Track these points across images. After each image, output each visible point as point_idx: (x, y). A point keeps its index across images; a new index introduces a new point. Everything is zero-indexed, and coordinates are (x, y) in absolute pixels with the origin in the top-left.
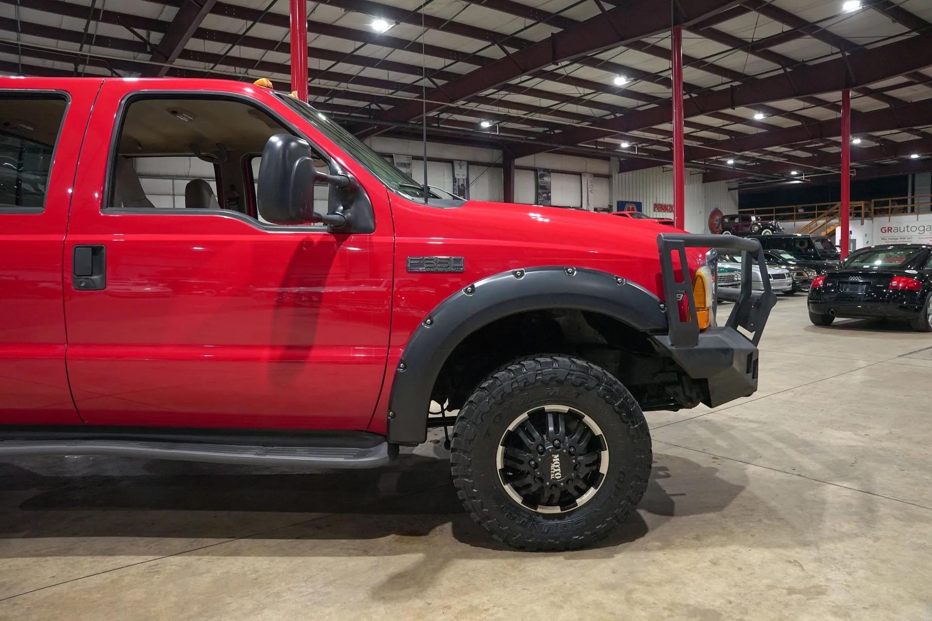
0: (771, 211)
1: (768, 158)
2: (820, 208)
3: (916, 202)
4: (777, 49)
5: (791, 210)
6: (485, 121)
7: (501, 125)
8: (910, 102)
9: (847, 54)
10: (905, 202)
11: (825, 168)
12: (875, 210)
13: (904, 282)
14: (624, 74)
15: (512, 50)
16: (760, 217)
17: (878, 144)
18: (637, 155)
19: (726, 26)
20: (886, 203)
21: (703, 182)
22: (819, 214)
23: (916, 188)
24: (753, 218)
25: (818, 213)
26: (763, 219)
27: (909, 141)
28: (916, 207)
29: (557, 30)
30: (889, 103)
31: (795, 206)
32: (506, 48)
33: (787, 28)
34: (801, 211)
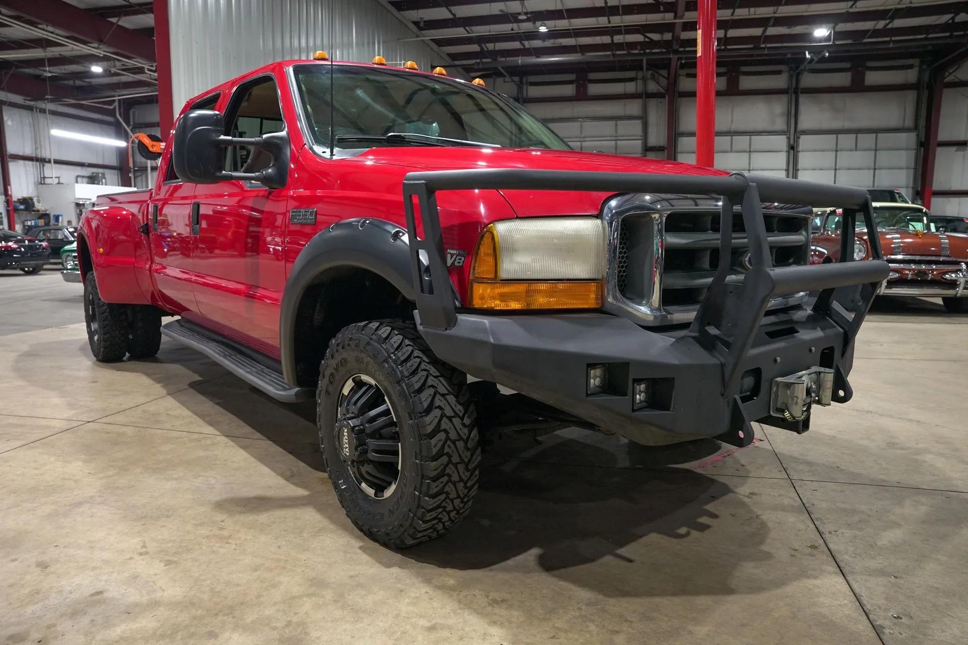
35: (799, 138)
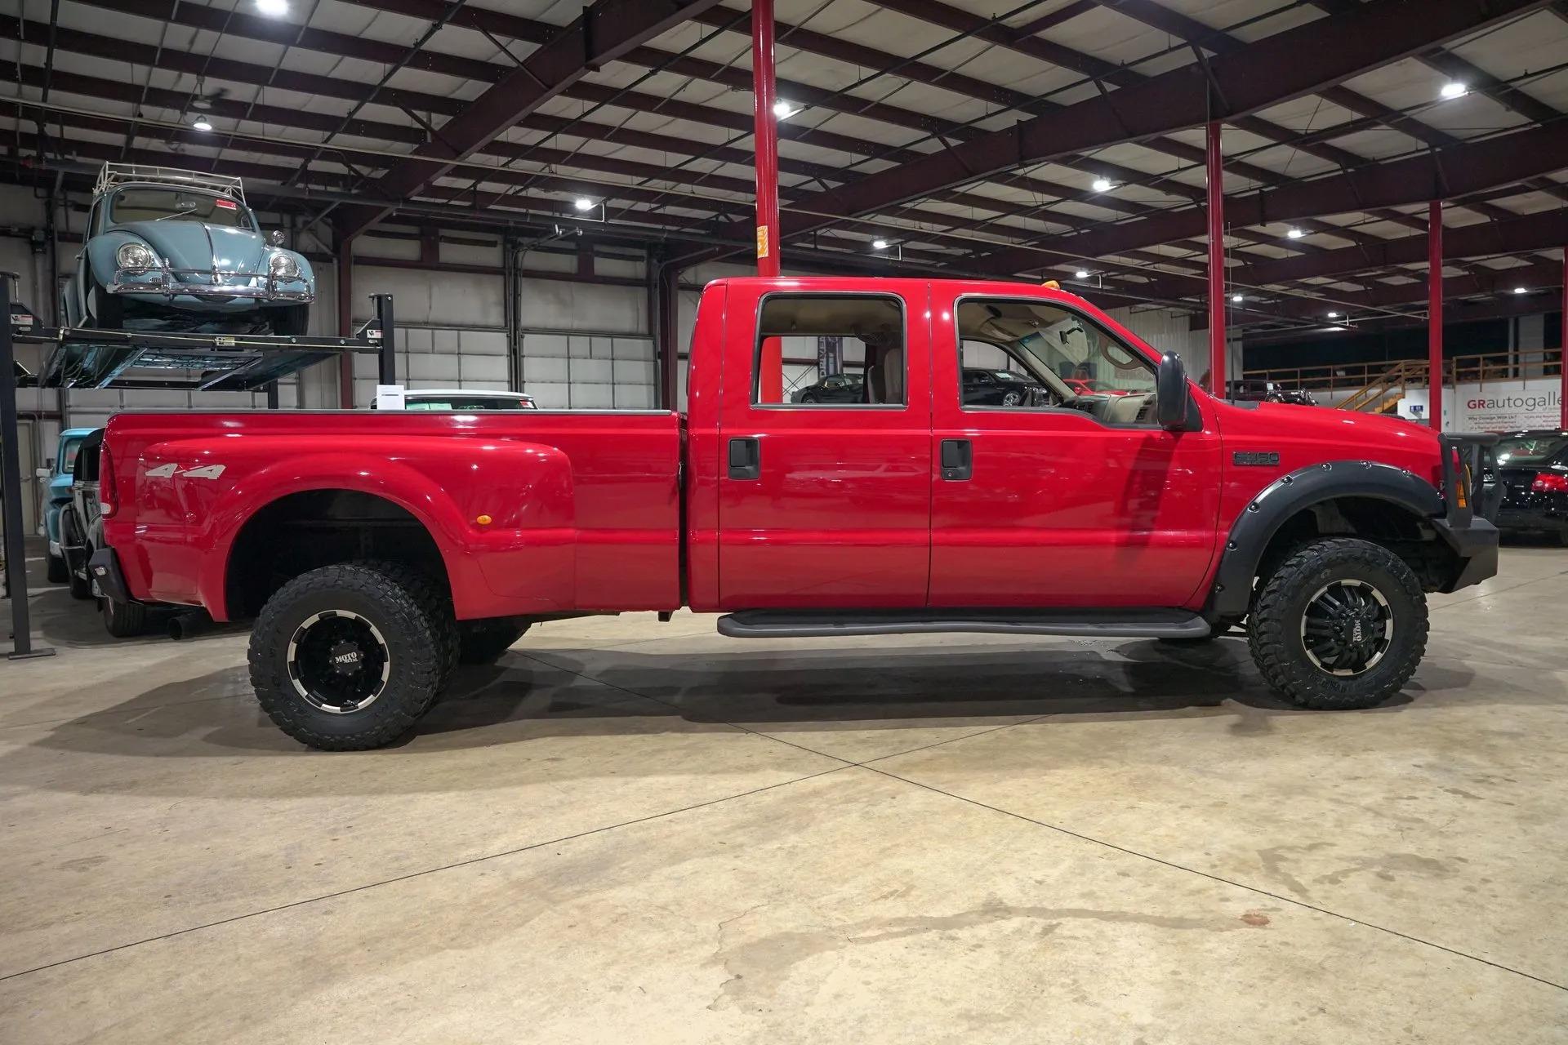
0: (1294, 375)
1: (1298, 293)
2: (1371, 370)
3: (1521, 360)
4: (1339, 142)
5: (1327, 373)
6: (879, 239)
7: (905, 246)
8: (1520, 213)
9: (1438, 150)
10: (1504, 360)
11: (1380, 309)
12: (1458, 373)
13: (1552, 481)
14: (1108, 175)
15: (953, 142)
16: (1281, 384)
17: (1467, 273)
18: (1102, 290)
19: (1271, 113)
20: (1476, 362)
21: (1191, 330)
22: (1370, 380)
23: (1522, 339)
24: (1270, 387)
25: (1368, 378)
26: (1285, 387)
27: (1515, 268)
28: (1521, 369)
29: (1026, 117)
30: (1489, 215)
31: (1331, 367)
32: (948, 139)
33: (1357, 116)
34: (1341, 374)
35: (523, 337)
